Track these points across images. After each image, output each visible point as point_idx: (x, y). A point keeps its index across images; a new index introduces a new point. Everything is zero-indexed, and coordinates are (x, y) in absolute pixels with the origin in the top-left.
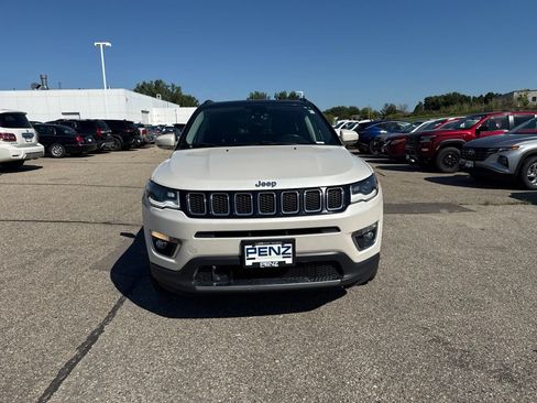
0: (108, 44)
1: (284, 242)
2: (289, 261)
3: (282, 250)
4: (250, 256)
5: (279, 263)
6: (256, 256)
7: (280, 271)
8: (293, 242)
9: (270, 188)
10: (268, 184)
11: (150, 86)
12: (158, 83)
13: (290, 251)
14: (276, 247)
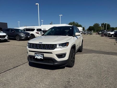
0: (62, 15)
1: (41, 54)
2: (42, 58)
3: (41, 56)
4: (36, 56)
5: (41, 58)
6: (37, 56)
7: (40, 60)
8: (43, 54)
9: (41, 44)
10: (41, 43)
11: (72, 23)
12: (73, 22)
13: (42, 56)
14: (40, 55)
